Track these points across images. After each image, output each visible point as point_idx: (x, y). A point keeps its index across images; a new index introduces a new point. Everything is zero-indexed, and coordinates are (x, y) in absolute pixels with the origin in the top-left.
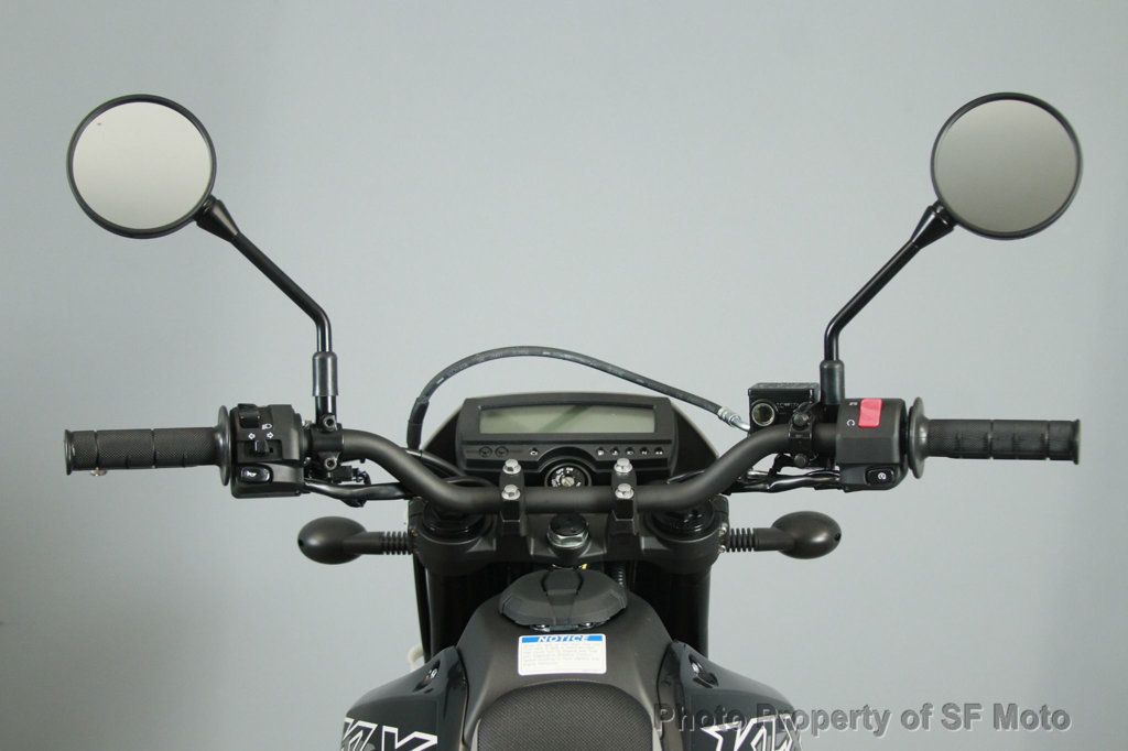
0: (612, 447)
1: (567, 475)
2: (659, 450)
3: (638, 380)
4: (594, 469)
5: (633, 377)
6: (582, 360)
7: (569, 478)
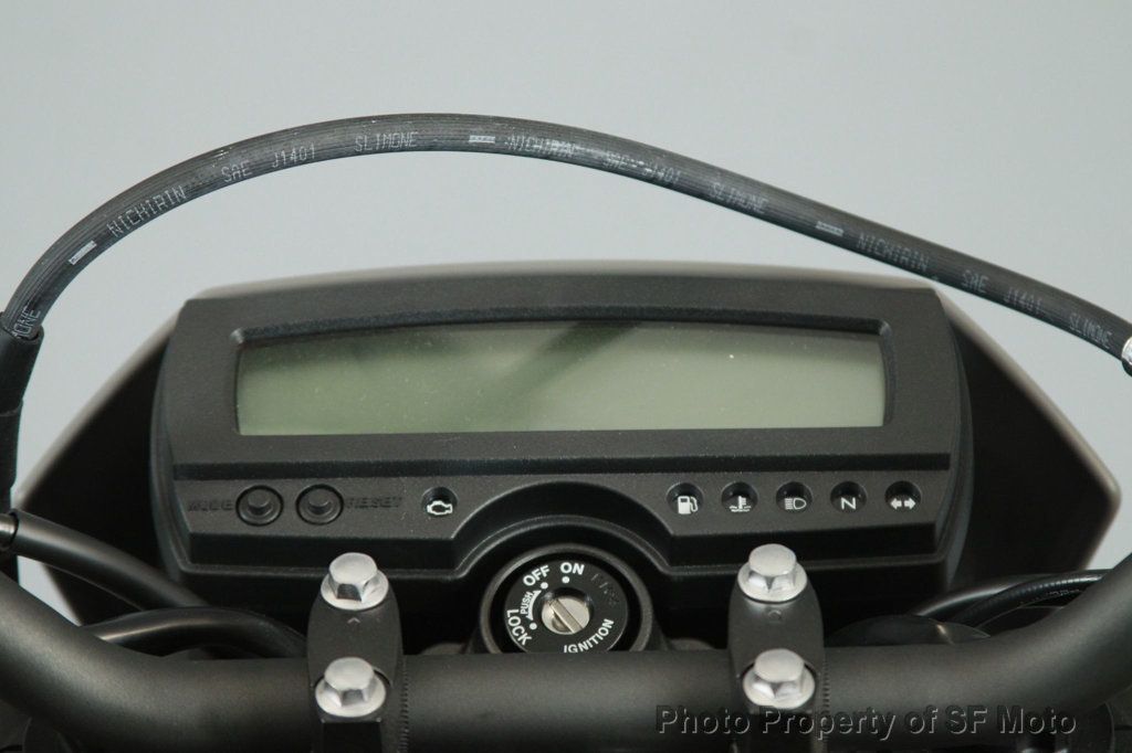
0: (729, 480)
1: (561, 591)
2: (903, 490)
3: (821, 226)
4: (661, 565)
5: (805, 215)
6: (613, 158)
7: (569, 603)
